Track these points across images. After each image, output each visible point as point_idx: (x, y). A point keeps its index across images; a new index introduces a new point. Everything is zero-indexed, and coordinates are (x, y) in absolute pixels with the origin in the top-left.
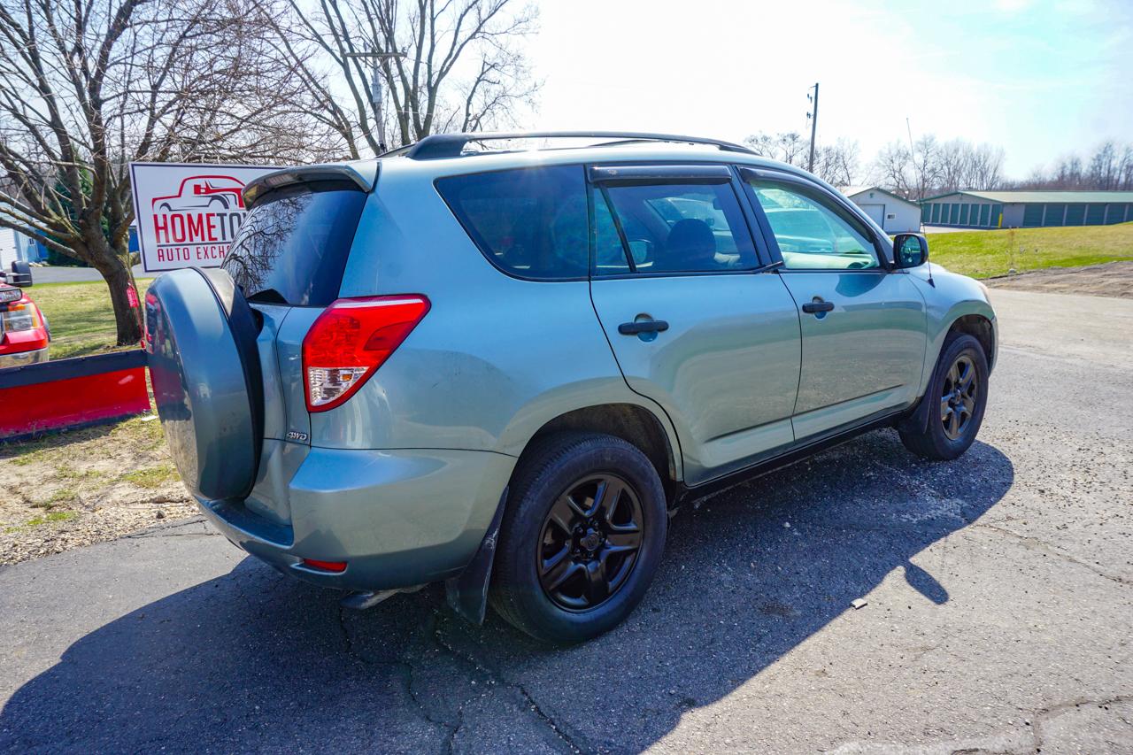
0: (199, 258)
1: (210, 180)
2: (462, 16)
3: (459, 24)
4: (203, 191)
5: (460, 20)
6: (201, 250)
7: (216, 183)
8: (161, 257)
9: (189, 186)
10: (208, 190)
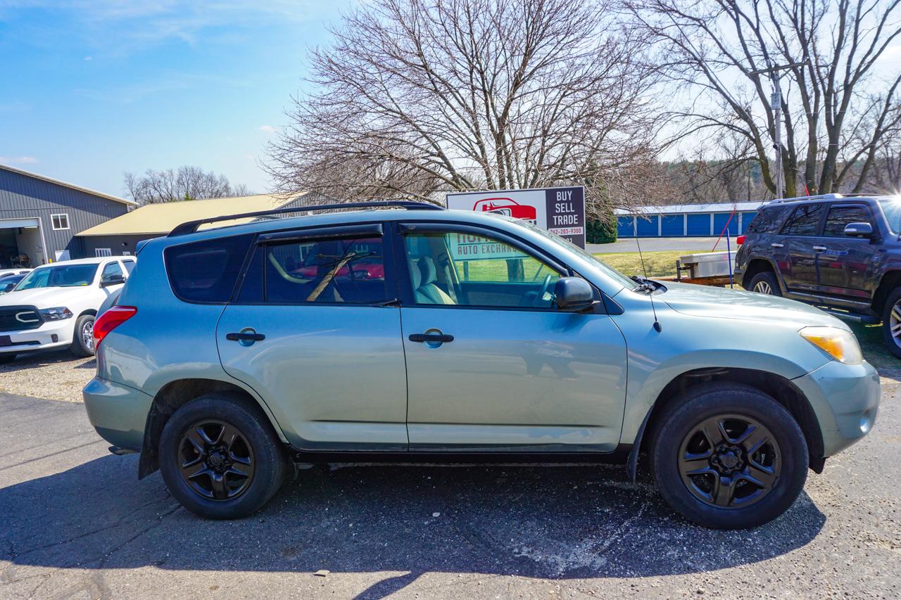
0: (483, 253)
1: (493, 201)
2: (888, 11)
3: (884, 19)
4: (488, 208)
5: (886, 15)
6: (485, 248)
7: (497, 203)
8: (460, 252)
9: (480, 205)
10: (492, 208)
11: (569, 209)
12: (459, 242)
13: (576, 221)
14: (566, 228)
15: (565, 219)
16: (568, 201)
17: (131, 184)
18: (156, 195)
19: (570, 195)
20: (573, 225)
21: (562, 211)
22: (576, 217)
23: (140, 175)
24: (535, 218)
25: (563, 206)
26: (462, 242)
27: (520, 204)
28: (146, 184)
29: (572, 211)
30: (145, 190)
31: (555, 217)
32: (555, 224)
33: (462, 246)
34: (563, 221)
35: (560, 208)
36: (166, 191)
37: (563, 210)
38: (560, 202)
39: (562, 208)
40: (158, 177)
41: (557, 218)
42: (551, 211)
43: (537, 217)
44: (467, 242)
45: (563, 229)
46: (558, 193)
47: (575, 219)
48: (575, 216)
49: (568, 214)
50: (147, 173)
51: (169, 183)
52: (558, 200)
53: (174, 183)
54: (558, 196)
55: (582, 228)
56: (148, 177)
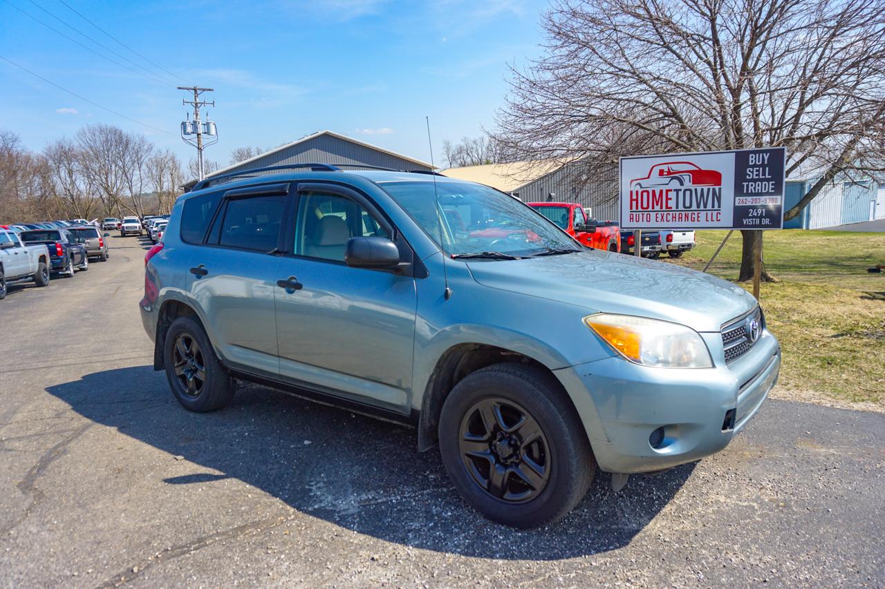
1: (672, 165)
4: (665, 173)
6: (659, 216)
10: (669, 173)
11: (764, 174)
12: (631, 208)
13: (772, 189)
14: (758, 197)
15: (759, 187)
16: (763, 165)
17: (448, 149)
18: (468, 160)
19: (766, 158)
20: (768, 194)
21: (755, 177)
22: (772, 185)
23: (456, 143)
24: (720, 185)
25: (757, 171)
26: (634, 209)
27: (703, 169)
28: (460, 151)
29: (767, 177)
30: (459, 155)
31: (745, 184)
32: (745, 192)
33: (634, 214)
34: (755, 188)
35: (751, 173)
36: (476, 156)
37: (757, 175)
38: (753, 167)
39: (755, 173)
40: (471, 144)
41: (748, 186)
42: (740, 177)
43: (722, 184)
44: (640, 209)
45: (754, 198)
46: (751, 155)
47: (771, 187)
48: (771, 183)
49: (762, 180)
50: (462, 140)
51: (480, 149)
52: (750, 164)
53: (484, 149)
54: (751, 159)
55: (779, 197)
56: (463, 144)
